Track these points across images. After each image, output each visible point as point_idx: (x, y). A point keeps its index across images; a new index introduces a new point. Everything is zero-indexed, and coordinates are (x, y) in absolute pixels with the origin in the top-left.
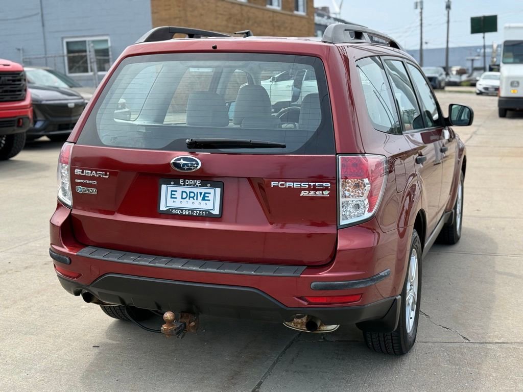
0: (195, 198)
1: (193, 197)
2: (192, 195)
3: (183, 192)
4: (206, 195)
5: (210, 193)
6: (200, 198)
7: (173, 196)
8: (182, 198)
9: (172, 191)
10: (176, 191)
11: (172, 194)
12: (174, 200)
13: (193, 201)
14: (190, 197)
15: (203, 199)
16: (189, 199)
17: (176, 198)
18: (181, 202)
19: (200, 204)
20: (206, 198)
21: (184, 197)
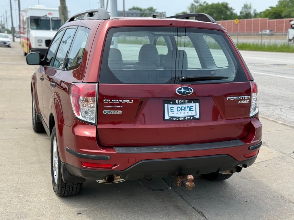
0: (185, 110)
1: (184, 110)
2: (183, 108)
3: (177, 107)
4: (191, 108)
5: (193, 107)
6: (188, 110)
7: (172, 110)
8: (177, 111)
9: (171, 107)
10: (174, 107)
11: (171, 109)
12: (173, 112)
13: (184, 112)
14: (182, 110)
15: (190, 110)
16: (182, 111)
17: (174, 111)
18: (177, 113)
19: (188, 113)
20: (191, 110)
21: (178, 110)
